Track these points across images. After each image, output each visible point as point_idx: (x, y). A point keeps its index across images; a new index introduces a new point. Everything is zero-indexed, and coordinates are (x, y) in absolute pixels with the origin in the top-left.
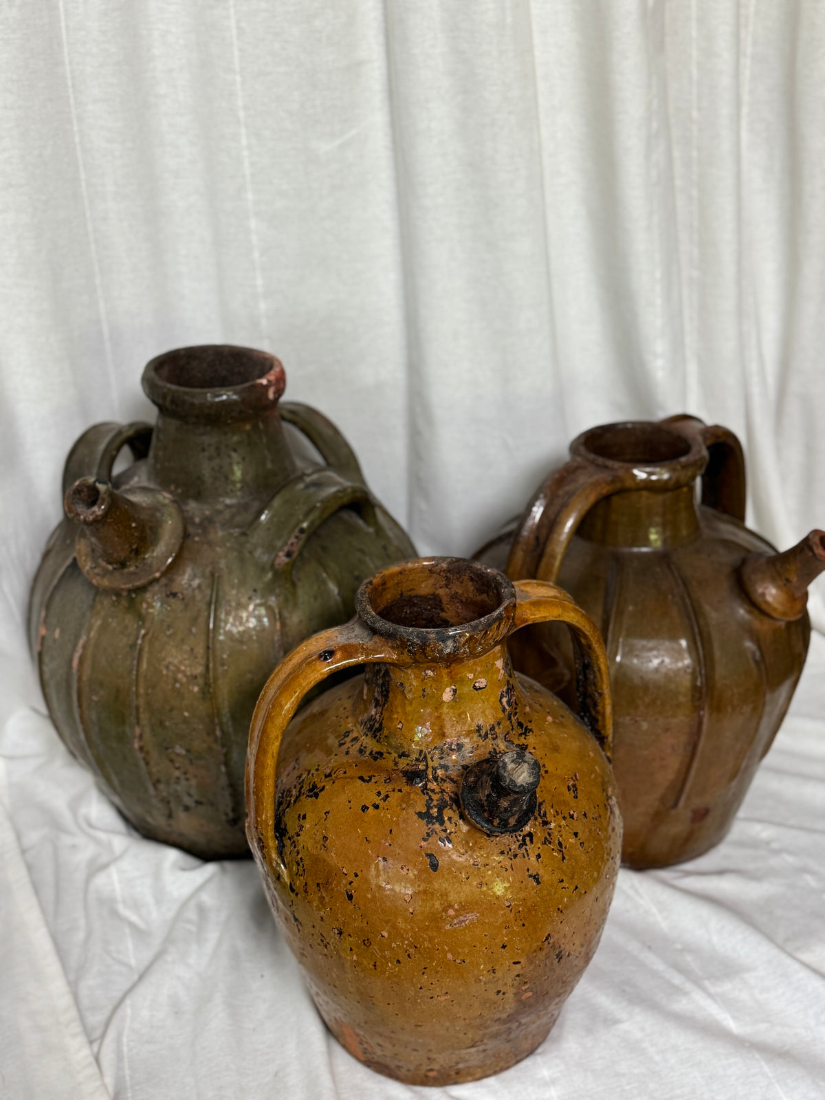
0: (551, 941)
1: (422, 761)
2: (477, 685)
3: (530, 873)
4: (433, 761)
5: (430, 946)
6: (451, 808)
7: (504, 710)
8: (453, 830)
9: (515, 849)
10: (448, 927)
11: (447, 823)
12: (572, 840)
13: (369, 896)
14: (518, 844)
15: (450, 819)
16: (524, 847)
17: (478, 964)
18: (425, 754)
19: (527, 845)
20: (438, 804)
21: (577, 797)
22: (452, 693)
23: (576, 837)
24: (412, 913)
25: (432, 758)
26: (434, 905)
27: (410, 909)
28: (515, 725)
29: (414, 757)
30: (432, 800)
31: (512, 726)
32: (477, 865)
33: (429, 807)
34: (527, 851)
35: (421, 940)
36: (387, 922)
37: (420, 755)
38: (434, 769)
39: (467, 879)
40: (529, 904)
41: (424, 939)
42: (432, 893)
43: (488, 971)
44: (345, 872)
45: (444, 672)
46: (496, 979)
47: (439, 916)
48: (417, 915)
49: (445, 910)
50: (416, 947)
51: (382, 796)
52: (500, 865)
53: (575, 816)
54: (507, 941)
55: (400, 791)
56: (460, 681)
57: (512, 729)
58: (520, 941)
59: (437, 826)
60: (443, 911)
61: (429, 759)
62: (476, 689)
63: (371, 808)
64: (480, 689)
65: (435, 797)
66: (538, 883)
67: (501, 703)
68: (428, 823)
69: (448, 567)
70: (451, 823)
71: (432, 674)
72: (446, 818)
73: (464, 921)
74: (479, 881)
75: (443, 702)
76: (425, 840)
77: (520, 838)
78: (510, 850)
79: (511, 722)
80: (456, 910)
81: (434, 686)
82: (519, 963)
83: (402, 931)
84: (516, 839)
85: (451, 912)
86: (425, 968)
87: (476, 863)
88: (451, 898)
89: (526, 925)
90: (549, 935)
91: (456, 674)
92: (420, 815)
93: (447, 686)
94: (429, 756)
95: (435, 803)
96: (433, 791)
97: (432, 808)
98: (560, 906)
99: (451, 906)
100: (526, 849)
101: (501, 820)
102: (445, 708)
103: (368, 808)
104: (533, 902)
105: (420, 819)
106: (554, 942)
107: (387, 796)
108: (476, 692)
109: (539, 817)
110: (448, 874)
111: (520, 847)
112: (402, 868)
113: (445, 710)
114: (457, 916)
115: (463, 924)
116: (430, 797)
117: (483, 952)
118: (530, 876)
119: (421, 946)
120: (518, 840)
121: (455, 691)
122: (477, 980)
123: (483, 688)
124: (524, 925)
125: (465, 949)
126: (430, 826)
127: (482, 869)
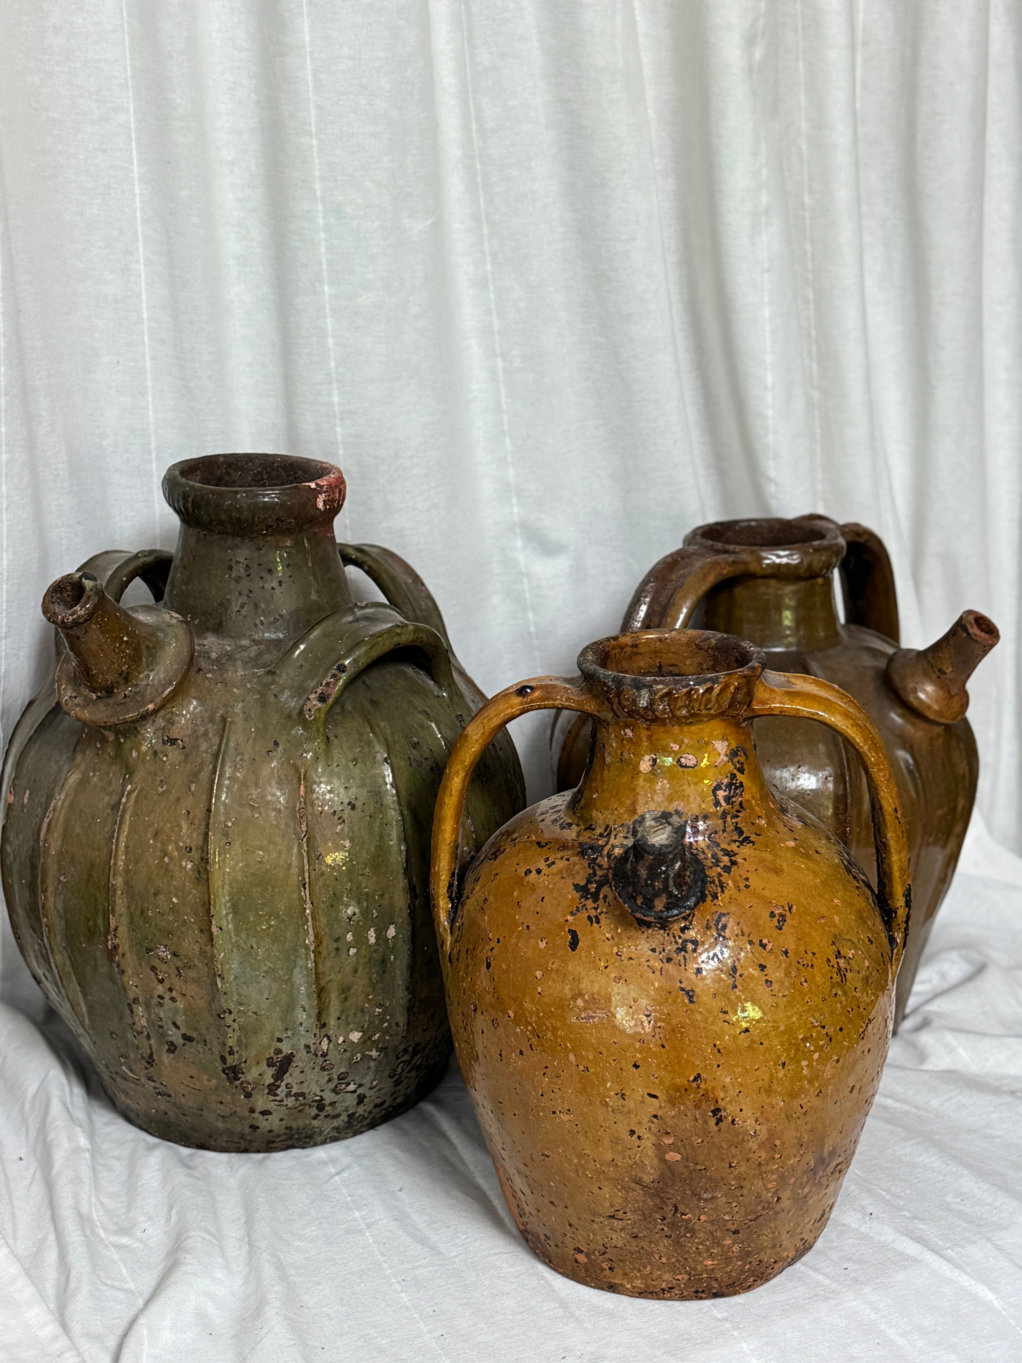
0: (703, 1086)
1: (606, 837)
2: (683, 760)
3: (682, 985)
4: (615, 838)
5: (552, 1038)
6: (610, 886)
7: (717, 803)
8: (605, 910)
9: (670, 951)
10: (574, 1020)
11: (601, 901)
12: (755, 972)
13: (504, 967)
14: (676, 947)
15: (605, 897)
16: (683, 953)
17: (604, 1081)
18: (611, 831)
19: (686, 952)
20: (599, 880)
21: (781, 929)
22: (651, 763)
23: (762, 970)
24: (540, 994)
25: (615, 836)
26: (563, 988)
27: (539, 988)
28: (730, 828)
29: (598, 831)
30: (595, 875)
31: (725, 827)
32: (621, 956)
33: (589, 881)
34: (685, 959)
35: (544, 1028)
36: (515, 999)
37: (606, 830)
38: (613, 847)
39: (606, 967)
40: (674, 1022)
41: (547, 1028)
42: (564, 974)
43: (616, 1094)
44: (490, 937)
45: (644, 734)
46: (626, 1110)
47: (567, 1003)
48: (544, 997)
49: (574, 998)
50: (539, 1037)
51: (549, 862)
52: (648, 963)
53: (769, 946)
54: (640, 1059)
55: (568, 860)
56: (662, 750)
57: (724, 831)
58: (658, 1065)
59: (590, 903)
60: (572, 998)
61: (613, 836)
62: (681, 766)
63: (534, 872)
64: (686, 767)
65: (599, 873)
66: (691, 1002)
67: (715, 795)
68: (582, 897)
69: (716, 644)
70: (605, 901)
71: (631, 735)
72: (602, 896)
73: (593, 1017)
74: (618, 974)
75: (640, 772)
76: (572, 914)
77: (680, 941)
78: (664, 950)
79: (725, 822)
80: (586, 1002)
81: (632, 750)
82: (655, 1097)
83: (527, 1014)
84: (673, 939)
85: (580, 1002)
86: (546, 1068)
87: (620, 953)
88: (582, 986)
89: (667, 1047)
90: (699, 1075)
91: (658, 740)
92: (577, 887)
93: (646, 753)
94: (613, 833)
95: (597, 878)
96: (600, 866)
97: (591, 883)
98: (718, 1042)
99: (581, 995)
100: (684, 956)
101: (645, 898)
102: (641, 780)
103: (531, 872)
104: (680, 1022)
105: (575, 892)
106: (706, 1090)
107: (553, 863)
108: (680, 769)
109: (713, 927)
110: (586, 957)
111: (679, 950)
112: (542, 940)
113: (641, 782)
114: (585, 1009)
115: (591, 1020)
116: (595, 871)
117: (610, 1065)
118: (683, 989)
119: (543, 1035)
120: (676, 943)
121: (655, 761)
122: (604, 1103)
123: (689, 767)
124: (663, 1047)
125: (590, 1053)
126: (583, 900)
127: (626, 961)
